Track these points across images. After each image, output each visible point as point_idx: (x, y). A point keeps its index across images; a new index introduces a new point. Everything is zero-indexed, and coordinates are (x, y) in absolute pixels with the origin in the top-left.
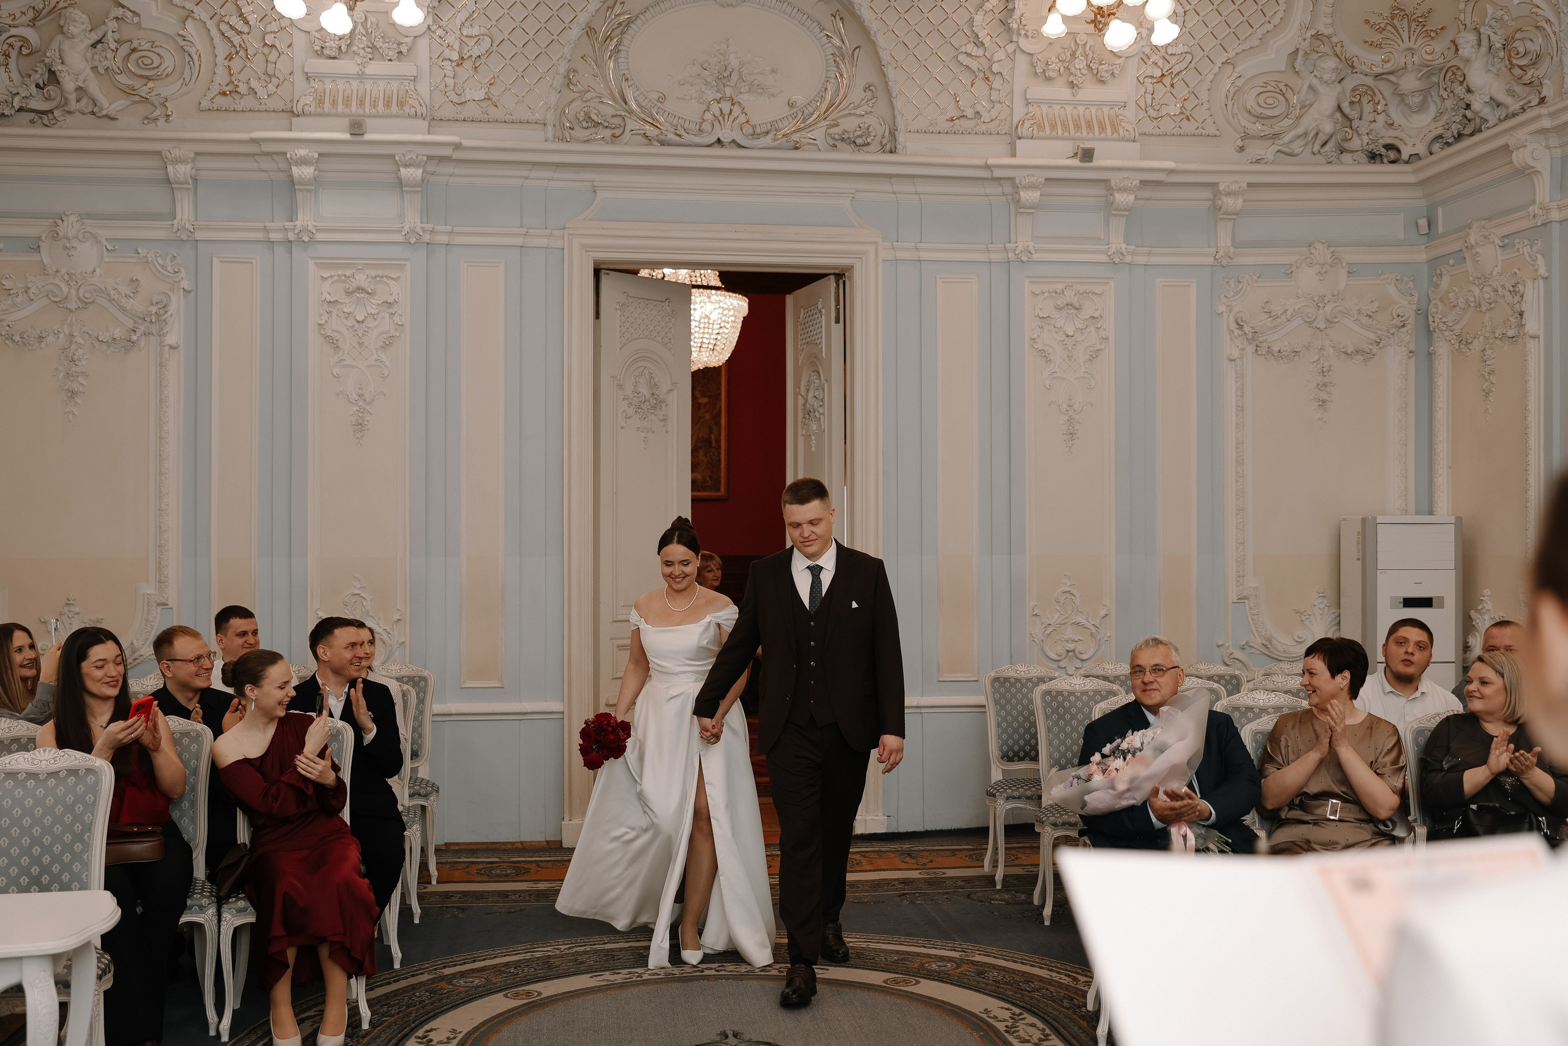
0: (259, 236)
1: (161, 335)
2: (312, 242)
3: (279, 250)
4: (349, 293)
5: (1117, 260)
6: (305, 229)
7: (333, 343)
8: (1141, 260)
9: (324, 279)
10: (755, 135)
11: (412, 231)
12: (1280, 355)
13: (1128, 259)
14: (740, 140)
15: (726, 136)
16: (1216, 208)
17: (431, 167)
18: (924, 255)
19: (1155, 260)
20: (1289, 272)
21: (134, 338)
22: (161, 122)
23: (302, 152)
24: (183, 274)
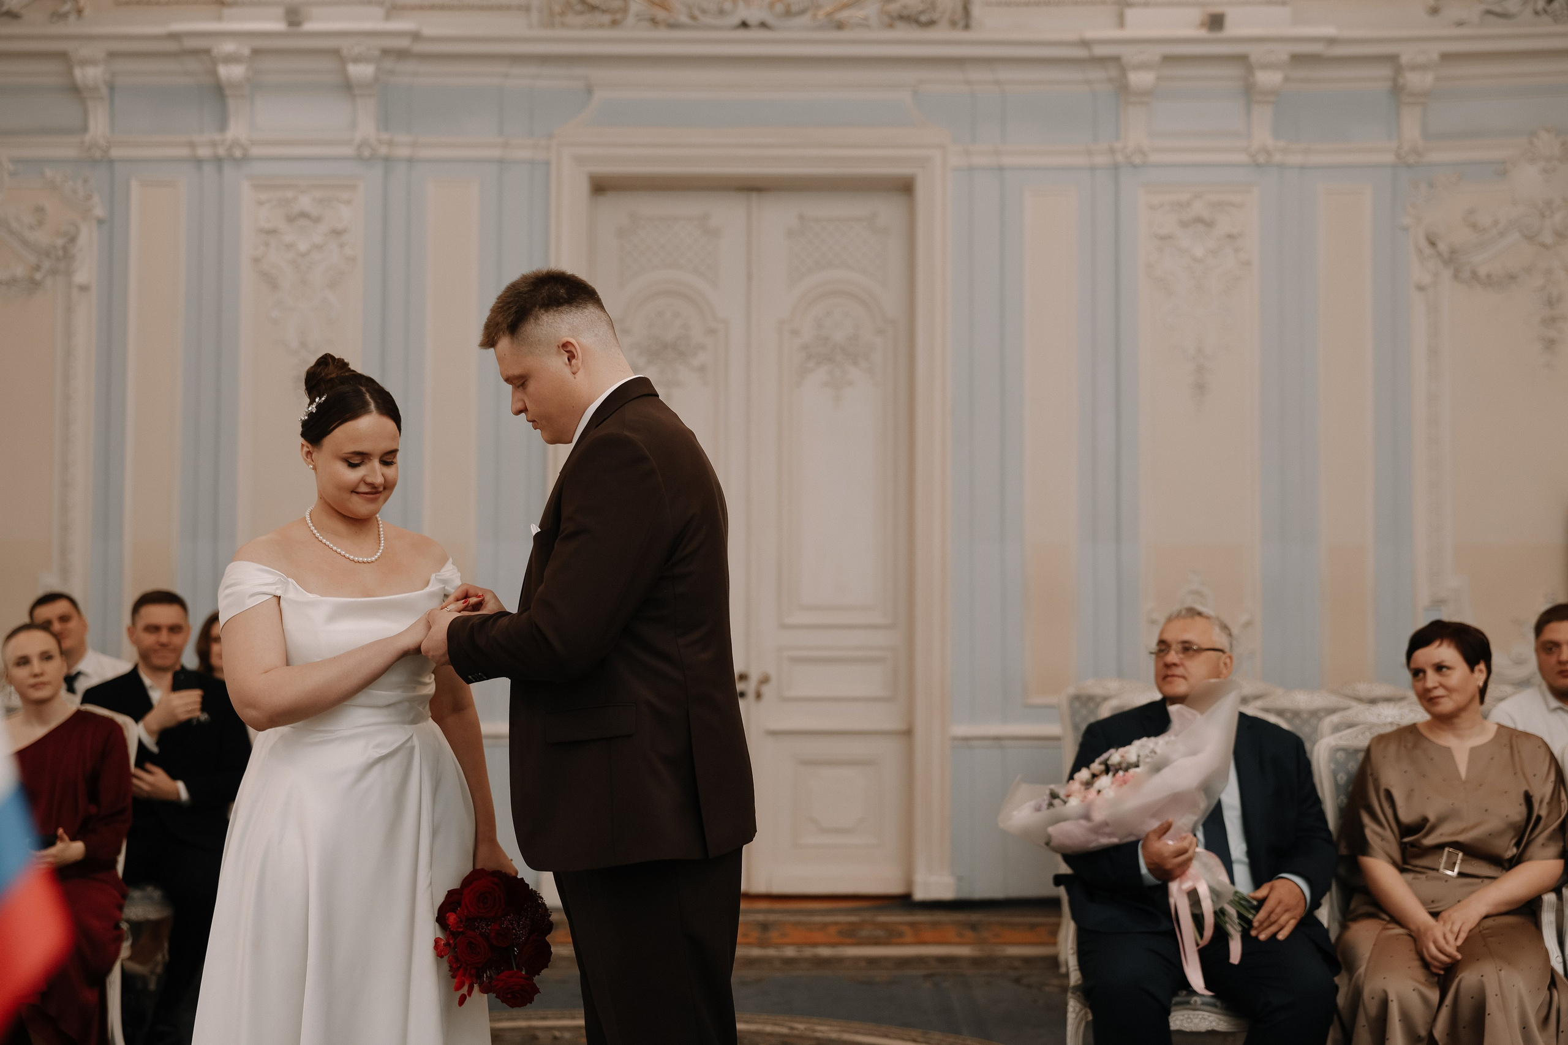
0: (184, 152)
1: (69, 274)
2: (246, 158)
3: (209, 169)
4: (290, 219)
5: (1261, 159)
6: (236, 143)
7: (270, 281)
8: (1296, 159)
9: (261, 203)
10: (788, 13)
11: (364, 143)
12: (1489, 282)
13: (1277, 158)
14: (770, 19)
15: (753, 15)
16: (1397, 90)
17: (388, 64)
18: (1007, 161)
19: (1314, 159)
20: (1502, 170)
21: (38, 276)
22: (73, 17)
23: (229, 47)
24: (96, 199)
